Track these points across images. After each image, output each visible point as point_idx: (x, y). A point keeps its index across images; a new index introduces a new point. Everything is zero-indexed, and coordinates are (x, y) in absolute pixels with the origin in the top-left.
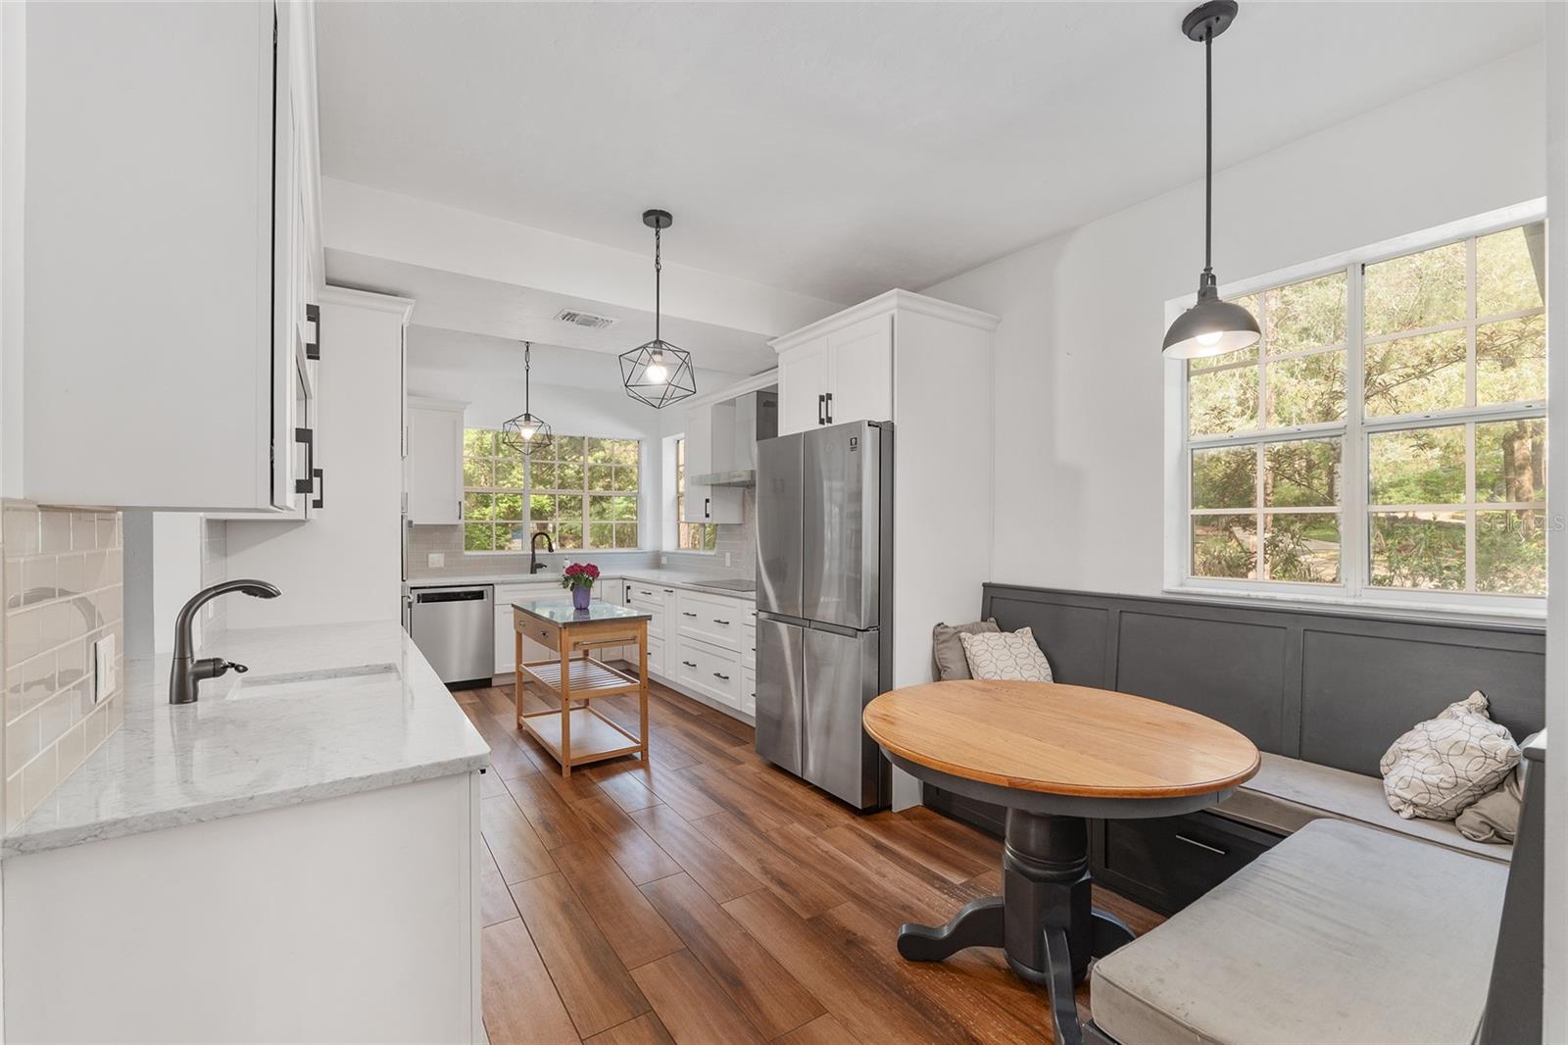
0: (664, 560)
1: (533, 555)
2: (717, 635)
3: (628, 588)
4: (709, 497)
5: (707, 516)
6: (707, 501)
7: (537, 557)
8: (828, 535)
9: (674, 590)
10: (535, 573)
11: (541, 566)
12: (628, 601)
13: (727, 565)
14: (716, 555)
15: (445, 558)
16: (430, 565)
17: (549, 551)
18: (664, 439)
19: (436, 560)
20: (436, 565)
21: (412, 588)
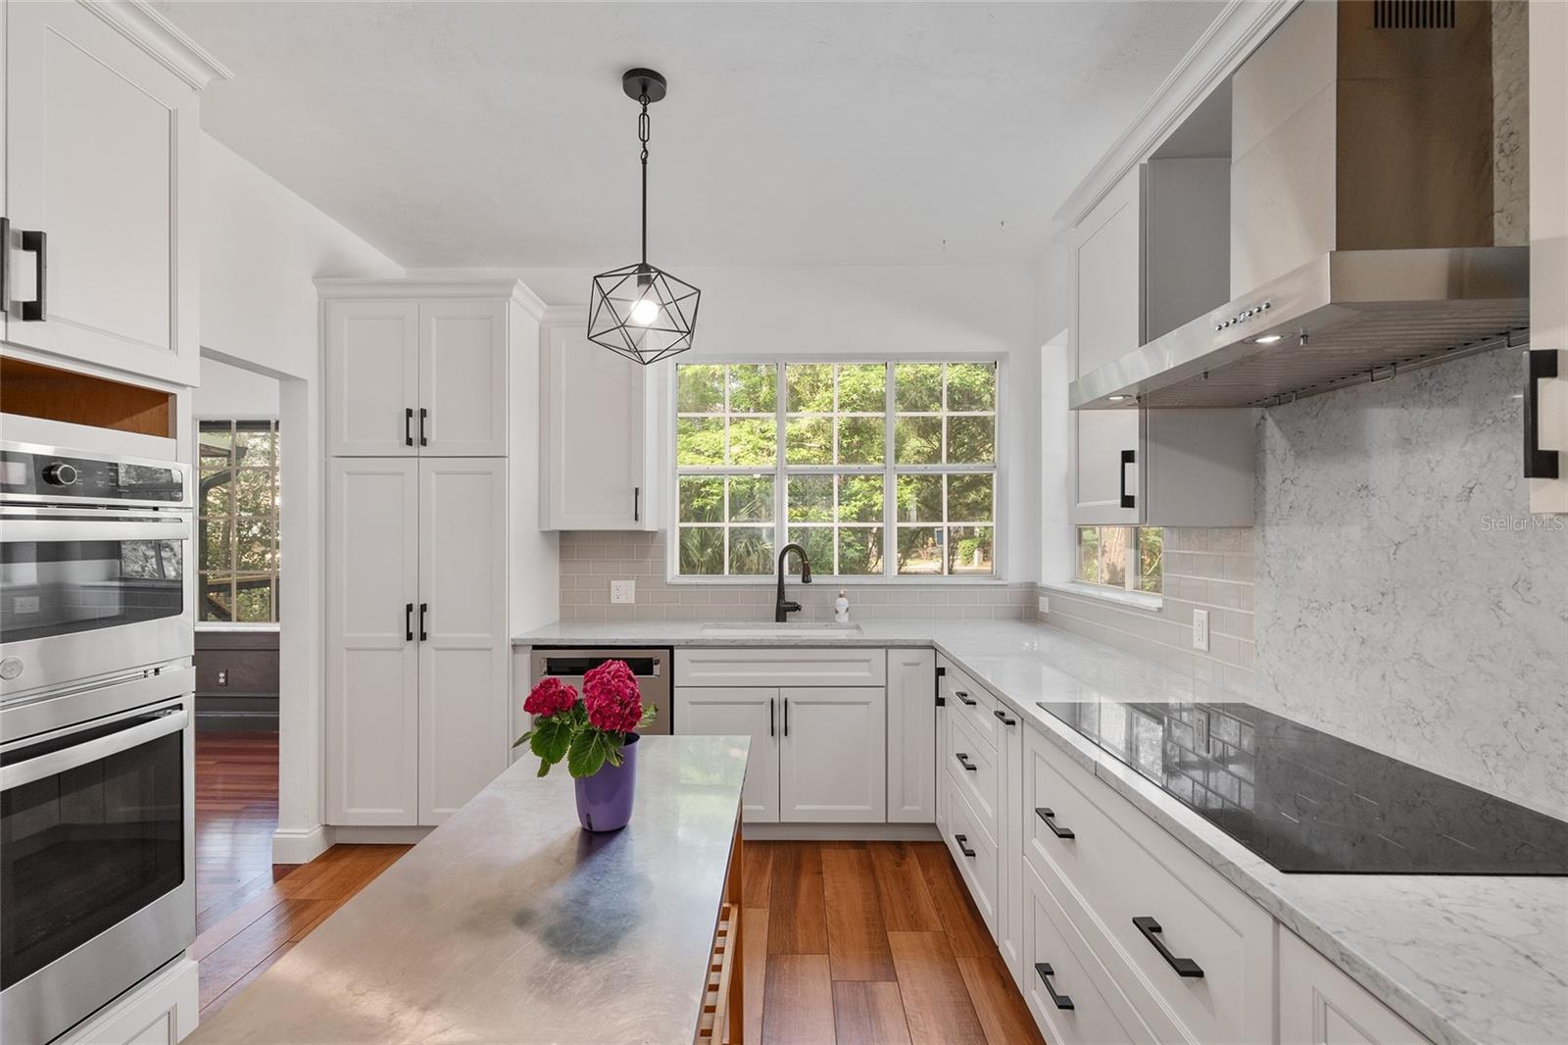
0: (1044, 605)
1: (781, 585)
3: (940, 672)
4: (1133, 445)
5: (1127, 502)
6: (1128, 456)
9: (1015, 718)
10: (785, 620)
11: (796, 608)
12: (940, 702)
13: (1196, 644)
14: (1160, 609)
15: (636, 587)
16: (614, 600)
17: (804, 581)
18: (1043, 348)
19: (623, 591)
20: (623, 600)
21: (535, 647)
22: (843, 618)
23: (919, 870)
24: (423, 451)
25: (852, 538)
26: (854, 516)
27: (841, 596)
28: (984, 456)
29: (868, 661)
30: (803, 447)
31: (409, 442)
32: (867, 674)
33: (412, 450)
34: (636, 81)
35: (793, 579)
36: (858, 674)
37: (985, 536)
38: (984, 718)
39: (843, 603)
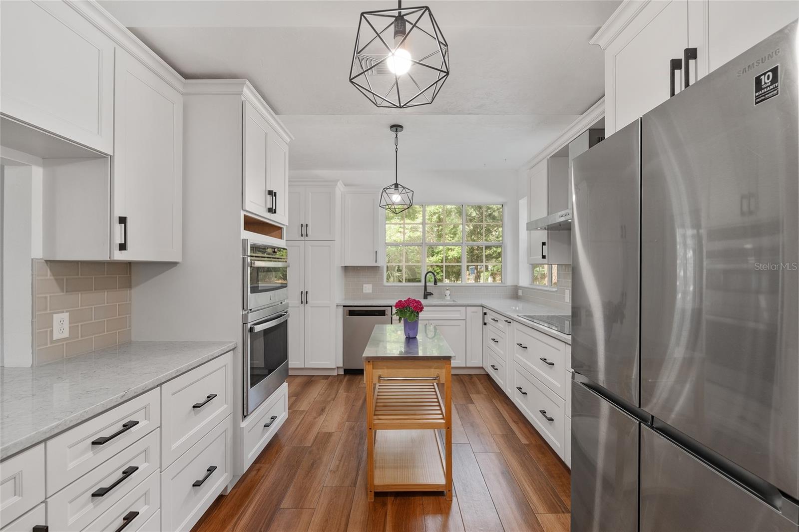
0: (520, 293)
1: (425, 286)
2: (542, 371)
3: (485, 314)
4: (545, 240)
5: (544, 257)
6: (544, 244)
7: (428, 288)
8: (681, 273)
9: (511, 321)
10: (427, 299)
11: (431, 294)
12: (485, 324)
13: (566, 301)
14: (557, 291)
15: (373, 287)
16: (364, 292)
17: (435, 284)
18: (520, 201)
19: (368, 288)
20: (368, 292)
21: (344, 306)
22: (448, 298)
23: (478, 381)
24: (307, 238)
25: (439, 270)
26: (440, 261)
27: (447, 290)
28: (494, 233)
29: (459, 311)
30: (418, 231)
31: (302, 236)
32: (459, 316)
33: (303, 238)
34: (394, 129)
35: (430, 284)
36: (456, 315)
37: (493, 270)
38: (502, 325)
39: (448, 292)
